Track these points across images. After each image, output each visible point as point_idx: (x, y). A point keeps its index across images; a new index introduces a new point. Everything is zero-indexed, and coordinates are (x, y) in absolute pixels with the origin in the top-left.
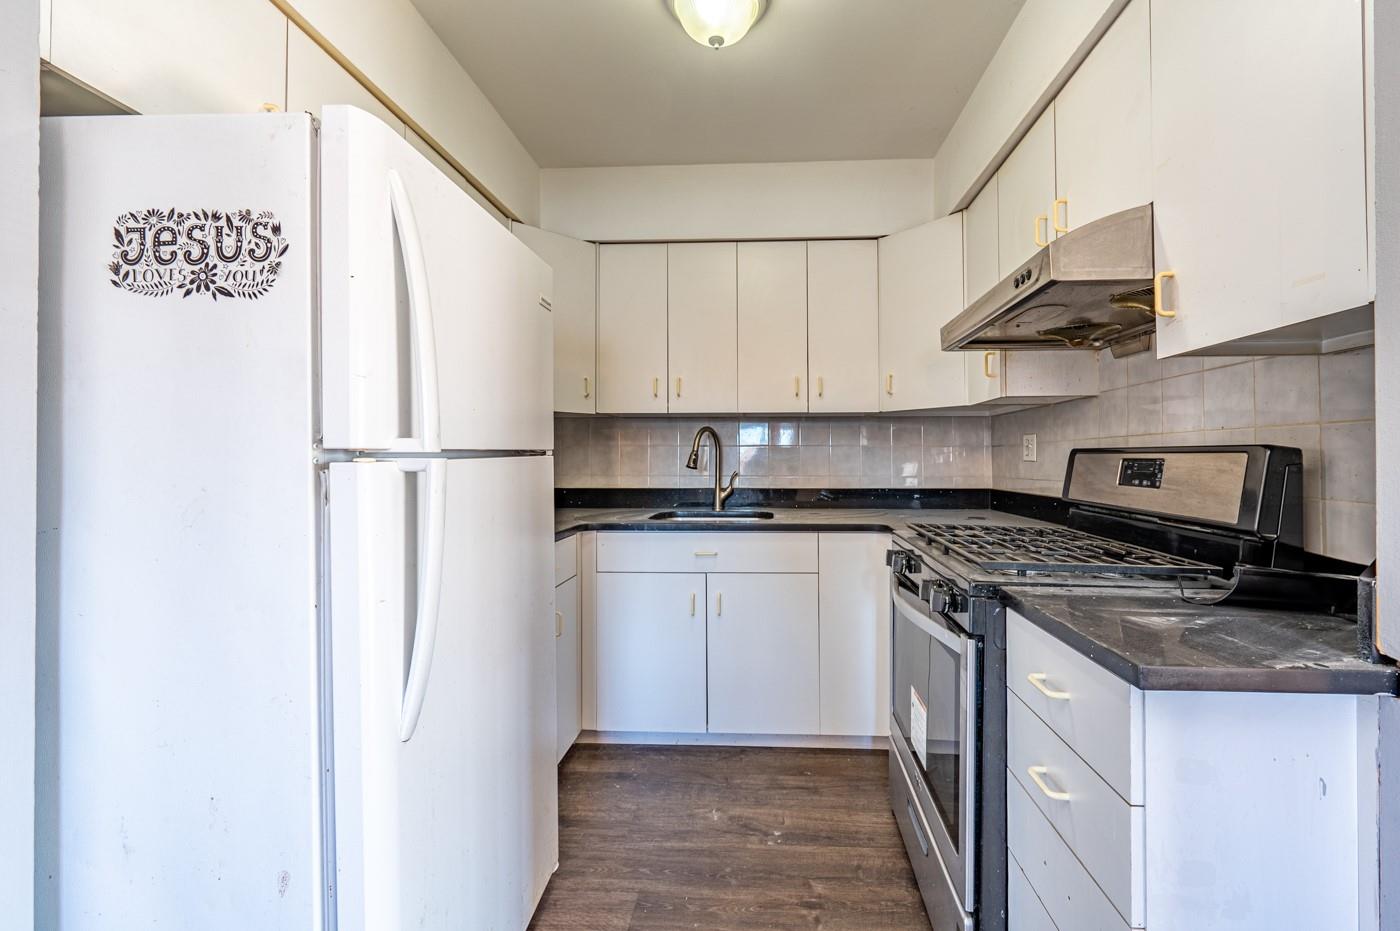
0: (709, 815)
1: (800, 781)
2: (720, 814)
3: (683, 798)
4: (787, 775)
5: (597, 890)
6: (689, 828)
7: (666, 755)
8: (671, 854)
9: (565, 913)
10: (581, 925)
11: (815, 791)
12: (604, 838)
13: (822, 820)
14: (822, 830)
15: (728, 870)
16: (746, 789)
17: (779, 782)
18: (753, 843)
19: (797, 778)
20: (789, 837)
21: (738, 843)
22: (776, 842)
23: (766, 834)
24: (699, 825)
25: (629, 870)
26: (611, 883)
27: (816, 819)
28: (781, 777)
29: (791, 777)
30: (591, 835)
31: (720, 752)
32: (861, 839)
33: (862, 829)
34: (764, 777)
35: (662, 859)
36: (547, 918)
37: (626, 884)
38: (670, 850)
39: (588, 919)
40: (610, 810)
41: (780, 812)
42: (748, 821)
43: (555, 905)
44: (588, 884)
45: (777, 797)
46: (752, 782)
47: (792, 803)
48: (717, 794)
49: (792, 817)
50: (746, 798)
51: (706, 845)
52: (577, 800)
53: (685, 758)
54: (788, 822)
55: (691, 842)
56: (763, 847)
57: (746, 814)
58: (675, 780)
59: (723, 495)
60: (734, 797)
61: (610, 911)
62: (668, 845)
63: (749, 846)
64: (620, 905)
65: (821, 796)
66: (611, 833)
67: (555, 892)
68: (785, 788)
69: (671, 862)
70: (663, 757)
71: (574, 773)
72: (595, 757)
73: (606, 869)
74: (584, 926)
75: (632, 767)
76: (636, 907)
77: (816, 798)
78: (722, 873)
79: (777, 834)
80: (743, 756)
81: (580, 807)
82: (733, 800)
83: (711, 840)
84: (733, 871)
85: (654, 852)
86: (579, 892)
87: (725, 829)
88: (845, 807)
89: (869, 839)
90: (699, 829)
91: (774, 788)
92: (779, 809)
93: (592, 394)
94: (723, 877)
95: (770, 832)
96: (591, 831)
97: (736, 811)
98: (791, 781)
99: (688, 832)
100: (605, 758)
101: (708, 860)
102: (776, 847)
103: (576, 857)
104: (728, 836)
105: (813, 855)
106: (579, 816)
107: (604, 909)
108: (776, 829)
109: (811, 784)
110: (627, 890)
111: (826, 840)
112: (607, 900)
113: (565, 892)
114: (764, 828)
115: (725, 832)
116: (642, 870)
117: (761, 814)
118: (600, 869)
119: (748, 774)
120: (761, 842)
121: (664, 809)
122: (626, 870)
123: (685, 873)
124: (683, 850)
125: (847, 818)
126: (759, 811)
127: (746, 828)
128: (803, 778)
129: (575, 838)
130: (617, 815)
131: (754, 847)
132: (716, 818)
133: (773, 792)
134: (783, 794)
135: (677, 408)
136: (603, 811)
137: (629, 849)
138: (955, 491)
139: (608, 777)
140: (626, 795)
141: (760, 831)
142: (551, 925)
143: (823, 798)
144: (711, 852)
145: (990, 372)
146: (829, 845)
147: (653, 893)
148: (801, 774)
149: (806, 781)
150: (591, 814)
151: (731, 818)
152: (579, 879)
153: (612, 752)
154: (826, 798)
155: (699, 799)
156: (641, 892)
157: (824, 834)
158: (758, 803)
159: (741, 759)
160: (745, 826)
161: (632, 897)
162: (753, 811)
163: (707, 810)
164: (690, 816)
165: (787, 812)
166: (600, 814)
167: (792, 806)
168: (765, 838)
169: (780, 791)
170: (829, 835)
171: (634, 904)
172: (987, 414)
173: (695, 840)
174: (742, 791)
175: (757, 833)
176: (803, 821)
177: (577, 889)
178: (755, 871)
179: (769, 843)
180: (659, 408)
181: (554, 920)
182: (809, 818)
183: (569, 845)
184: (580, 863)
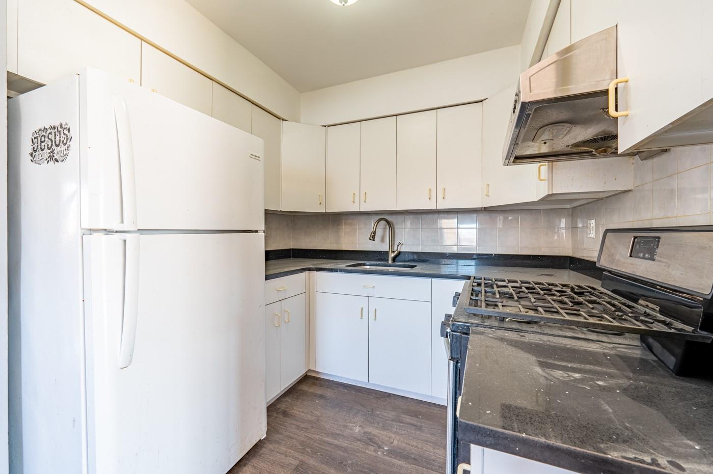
0: (354, 428)
1: (414, 421)
2: (360, 428)
3: (345, 415)
4: (407, 415)
5: (282, 454)
6: (341, 433)
7: (348, 390)
8: (325, 444)
9: (262, 462)
10: (266, 470)
11: (419, 428)
12: (298, 427)
13: (416, 447)
14: (413, 453)
15: (350, 462)
16: (381, 418)
17: (401, 418)
18: (370, 451)
19: (412, 418)
20: (393, 452)
21: (362, 448)
22: (383, 453)
23: (380, 447)
24: (347, 432)
25: (301, 447)
26: (290, 453)
27: (412, 446)
28: (403, 416)
29: (409, 417)
30: (293, 424)
31: (376, 394)
32: (434, 466)
33: (438, 459)
34: (394, 413)
35: (319, 446)
36: (254, 461)
37: (296, 454)
38: (326, 443)
39: (271, 468)
40: (307, 413)
41: (394, 436)
42: (373, 437)
43: (260, 456)
44: (280, 449)
45: (395, 427)
46: (385, 414)
47: (403, 432)
48: (363, 417)
49: (399, 441)
50: (378, 423)
51: (345, 445)
52: (295, 404)
53: (357, 394)
54: (395, 443)
55: (338, 441)
56: (374, 454)
57: (374, 433)
58: (346, 404)
59: (393, 255)
60: (372, 421)
61: (282, 467)
62: (326, 439)
63: (367, 451)
64: (289, 465)
65: (422, 432)
66: (303, 425)
67: (264, 449)
68: (403, 423)
69: (323, 449)
70: (346, 391)
71: (301, 390)
72: (314, 384)
73: (291, 444)
74: (267, 471)
75: (329, 393)
76: (294, 470)
77: (418, 433)
78: (346, 463)
79: (386, 448)
80: (387, 399)
81: (295, 408)
82: (371, 423)
83: (349, 442)
84: (352, 463)
85: (317, 442)
86: (274, 452)
87: (359, 438)
88: (433, 443)
89: (439, 467)
90: (345, 435)
91: (396, 421)
92: (394, 434)
93: (323, 203)
94: (345, 465)
95: (382, 446)
96: (294, 422)
97: (369, 429)
98: (408, 419)
99: (339, 435)
100: (319, 385)
101: (342, 453)
102: (382, 457)
103: (281, 434)
104: (359, 442)
105: (401, 467)
106: (293, 413)
107: (280, 465)
108: (386, 445)
109: (419, 424)
110: (296, 458)
111: (413, 460)
112: (284, 461)
113: (267, 451)
114: (380, 443)
115: (358, 440)
116: (307, 449)
117: (382, 434)
118: (288, 443)
119: (386, 409)
120: (375, 451)
121: (333, 419)
122: (300, 447)
123: (327, 457)
124: (332, 444)
125: (431, 449)
126: (382, 432)
127: (370, 440)
128: (416, 419)
129: (285, 424)
130: (310, 416)
131: (370, 453)
132: (357, 431)
133: (395, 423)
134: (399, 426)
135: (365, 208)
136: (304, 413)
137: (306, 436)
138: (542, 256)
139: (315, 396)
140: (319, 407)
141: (377, 444)
142: (254, 466)
143: (422, 434)
144: (346, 450)
145: (542, 178)
146: (413, 464)
147: (306, 463)
148: (416, 416)
149: (417, 421)
150: (298, 413)
151: (365, 433)
152: (277, 446)
153: (323, 383)
154: (424, 435)
155: (353, 418)
156: (301, 461)
157: (413, 456)
158: (384, 428)
159: (386, 400)
160: (370, 439)
161: (296, 463)
162: (379, 432)
163: (354, 425)
164: (344, 426)
165: (397, 437)
166: (303, 414)
167: (402, 434)
168: (378, 449)
169: (399, 424)
170: (416, 457)
171: (295, 467)
172: (568, 206)
173: (340, 440)
174: (377, 418)
175: (375, 445)
176: (405, 445)
177: (273, 451)
178: (364, 467)
179: (379, 453)
180: (355, 209)
181: (256, 464)
182: (409, 444)
183: (281, 427)
184: (281, 437)
